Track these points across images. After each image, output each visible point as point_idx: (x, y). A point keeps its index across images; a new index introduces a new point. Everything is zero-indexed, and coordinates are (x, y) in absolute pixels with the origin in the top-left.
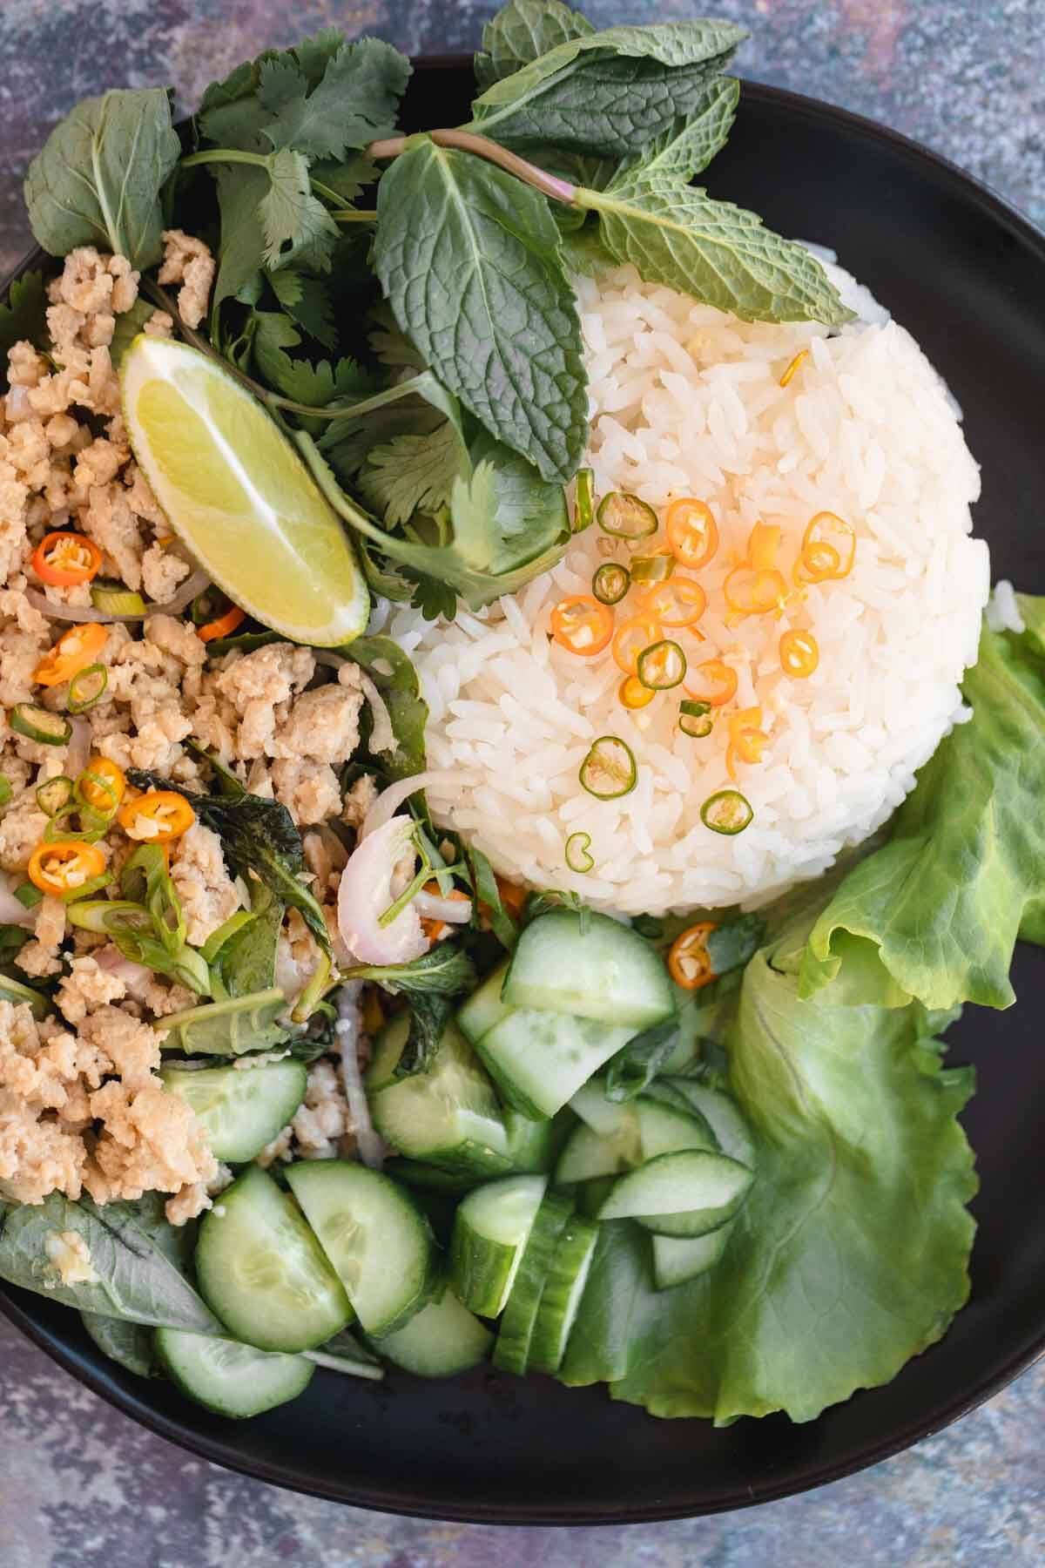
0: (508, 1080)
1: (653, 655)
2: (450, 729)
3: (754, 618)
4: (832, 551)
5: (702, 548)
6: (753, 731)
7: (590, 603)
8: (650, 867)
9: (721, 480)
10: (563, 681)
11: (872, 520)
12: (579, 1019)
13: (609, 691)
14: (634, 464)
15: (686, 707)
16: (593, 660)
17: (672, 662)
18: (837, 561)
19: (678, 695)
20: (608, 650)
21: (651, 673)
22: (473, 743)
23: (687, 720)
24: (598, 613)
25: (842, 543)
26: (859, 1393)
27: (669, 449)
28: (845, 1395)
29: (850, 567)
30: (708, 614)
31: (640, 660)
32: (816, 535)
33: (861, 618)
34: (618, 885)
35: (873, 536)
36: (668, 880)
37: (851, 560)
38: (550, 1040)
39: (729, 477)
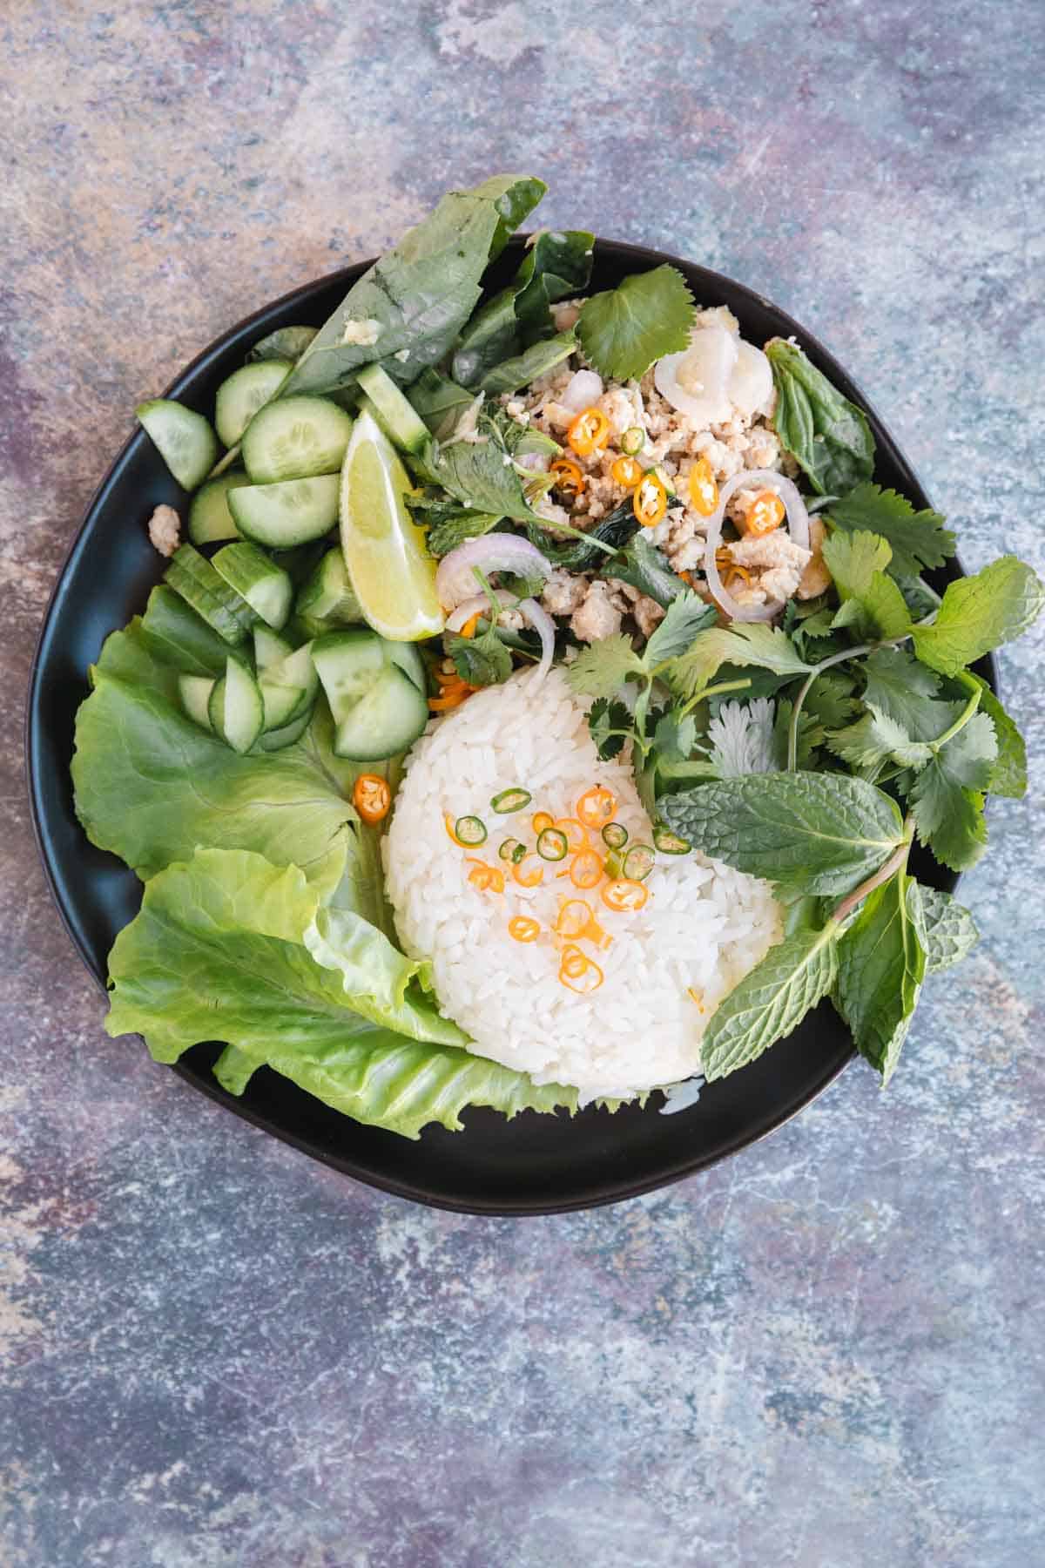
0: (345, 641)
1: (561, 843)
2: (569, 703)
3: (557, 913)
4: (578, 975)
5: (613, 899)
6: (488, 884)
7: (609, 819)
8: (434, 788)
9: (648, 929)
10: (569, 785)
11: (587, 1008)
12: (361, 698)
13: (550, 807)
14: (680, 882)
15: (522, 848)
16: (574, 806)
17: (553, 852)
18: (572, 976)
19: (531, 848)
20: (575, 816)
21: (551, 836)
22: (555, 714)
23: (514, 845)
24: (601, 820)
25: (578, 983)
26: (73, 749)
27: (680, 905)
28: (76, 741)
29: (564, 983)
30: (572, 886)
31: (561, 833)
32: (591, 970)
33: (529, 975)
34: (431, 765)
35: (577, 1004)
36: (423, 796)
37: (568, 985)
38: (357, 676)
39: (648, 935)
